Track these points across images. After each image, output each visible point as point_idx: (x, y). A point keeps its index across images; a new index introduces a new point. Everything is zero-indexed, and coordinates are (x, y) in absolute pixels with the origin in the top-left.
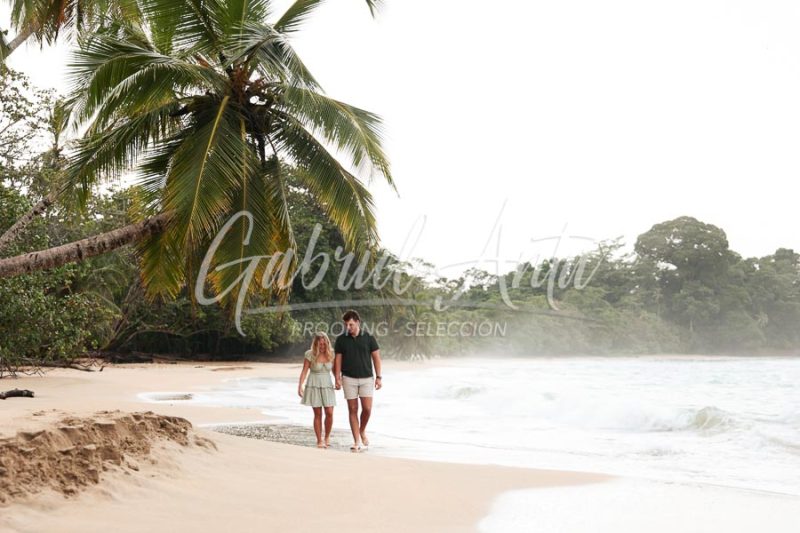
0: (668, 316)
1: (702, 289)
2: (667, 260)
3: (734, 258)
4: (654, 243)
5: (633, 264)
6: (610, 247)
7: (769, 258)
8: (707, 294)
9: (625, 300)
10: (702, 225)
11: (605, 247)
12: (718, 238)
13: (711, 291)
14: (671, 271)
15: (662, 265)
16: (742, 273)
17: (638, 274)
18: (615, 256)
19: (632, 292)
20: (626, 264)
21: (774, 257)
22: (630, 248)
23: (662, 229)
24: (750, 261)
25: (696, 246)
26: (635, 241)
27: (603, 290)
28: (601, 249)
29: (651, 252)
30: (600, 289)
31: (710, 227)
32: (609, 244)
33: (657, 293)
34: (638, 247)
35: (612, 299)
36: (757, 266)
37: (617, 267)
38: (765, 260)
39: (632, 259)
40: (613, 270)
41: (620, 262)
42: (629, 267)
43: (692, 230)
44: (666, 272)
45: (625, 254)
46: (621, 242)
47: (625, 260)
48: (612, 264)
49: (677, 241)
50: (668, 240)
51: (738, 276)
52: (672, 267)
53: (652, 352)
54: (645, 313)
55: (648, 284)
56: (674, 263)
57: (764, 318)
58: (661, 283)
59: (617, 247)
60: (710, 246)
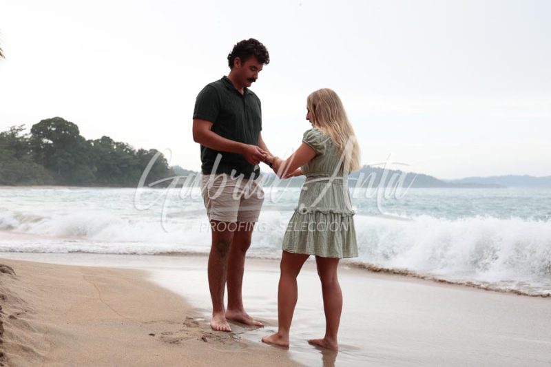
0: (48, 166)
1: (66, 153)
2: (48, 138)
3: (82, 139)
4: (42, 129)
5: (30, 139)
6: (18, 130)
7: (98, 140)
8: (68, 156)
9: (24, 157)
10: (66, 122)
11: (14, 129)
12: (73, 129)
13: (70, 155)
14: (50, 144)
15: (45, 141)
16: (85, 147)
17: (32, 144)
18: (20, 134)
19: (28, 153)
20: (26, 139)
21: (101, 140)
22: (28, 131)
23: (45, 123)
24: (90, 141)
25: (63, 132)
26: (31, 127)
27: (13, 151)
28: (12, 130)
29: (39, 133)
30: (12, 151)
31: (71, 123)
32: (17, 128)
33: (43, 155)
34: (32, 131)
35: (17, 156)
36: (93, 144)
37: (20, 140)
38: (96, 141)
39: (30, 136)
40: (18, 142)
41: (22, 138)
42: (27, 140)
43: (59, 123)
44: (47, 144)
45: (26, 133)
46: (23, 127)
47: (26, 137)
48: (18, 139)
49: (53, 129)
50: (49, 128)
51: (83, 148)
52: (50, 142)
53: (39, 184)
54: (36, 165)
55: (38, 150)
56: (51, 140)
58: (44, 149)
59: (21, 130)
60: (70, 132)
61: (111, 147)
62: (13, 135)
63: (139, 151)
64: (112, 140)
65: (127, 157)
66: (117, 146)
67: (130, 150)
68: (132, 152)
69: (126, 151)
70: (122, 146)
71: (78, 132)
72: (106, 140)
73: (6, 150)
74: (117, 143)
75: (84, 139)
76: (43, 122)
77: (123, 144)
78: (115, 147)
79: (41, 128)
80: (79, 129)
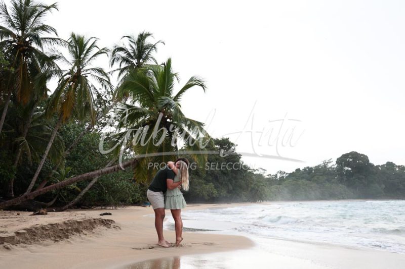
0: (349, 186)
1: (361, 176)
3: (372, 165)
5: (336, 168)
7: (384, 165)
8: (362, 178)
9: (334, 181)
10: (359, 154)
11: (326, 163)
12: (365, 158)
13: (364, 177)
14: (350, 171)
15: (346, 168)
16: (375, 170)
17: (337, 171)
18: (329, 165)
19: (336, 178)
20: (334, 168)
21: (386, 165)
22: (334, 163)
23: (345, 156)
24: (378, 166)
25: (358, 161)
26: (336, 160)
27: (325, 177)
28: (324, 163)
29: (341, 164)
31: (362, 155)
32: (327, 161)
33: (345, 178)
34: (337, 162)
35: (329, 180)
36: (380, 168)
37: (330, 169)
38: (383, 166)
39: (336, 166)
41: (331, 167)
43: (354, 155)
44: (347, 171)
45: (333, 164)
46: (331, 161)
47: (333, 167)
48: (328, 168)
49: (351, 160)
50: (348, 160)
51: (373, 172)
52: (350, 169)
53: (344, 199)
54: (340, 185)
55: (341, 175)
56: (350, 167)
57: (383, 186)
58: (346, 175)
59: (330, 162)
60: (363, 161)
61: (393, 170)
62: (325, 166)
64: (394, 164)
66: (399, 169)
70: (402, 168)
71: (369, 161)
72: (390, 165)
73: (321, 177)
74: (399, 167)
75: (373, 165)
76: (343, 155)
78: (397, 169)
79: (342, 160)
80: (369, 159)
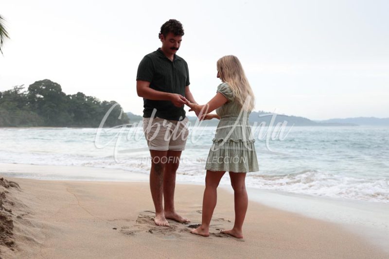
0: (40, 113)
1: (53, 104)
2: (40, 94)
3: (64, 94)
4: (36, 88)
5: (28, 95)
6: (19, 88)
7: (75, 95)
9: (24, 107)
10: (53, 82)
12: (57, 87)
13: (55, 105)
14: (42, 98)
15: (38, 96)
16: (66, 99)
17: (29, 98)
18: (21, 91)
19: (27, 105)
21: (77, 95)
22: (26, 89)
23: (38, 84)
24: (69, 96)
25: (50, 90)
26: (28, 87)
27: (16, 104)
28: (15, 89)
29: (34, 91)
31: (56, 83)
32: (18, 87)
33: (37, 106)
34: (29, 89)
35: (19, 107)
36: (71, 98)
37: (21, 96)
38: (73, 96)
39: (27, 93)
40: (20, 97)
41: (22, 94)
42: (26, 96)
43: (48, 83)
44: (39, 98)
45: (25, 91)
47: (25, 93)
48: (19, 95)
49: (44, 88)
50: (40, 87)
51: (64, 101)
52: (42, 97)
53: (34, 126)
54: (32, 112)
55: (33, 102)
56: (42, 95)
57: (73, 115)
58: (38, 101)
59: (22, 88)
60: (55, 90)
61: (83, 100)
62: (16, 92)
63: (103, 102)
64: (84, 95)
65: (95, 106)
66: (88, 99)
67: (97, 102)
68: (98, 103)
69: (94, 103)
70: (91, 99)
71: (61, 90)
72: (80, 95)
73: (11, 103)
74: (88, 97)
75: (65, 94)
76: (36, 82)
77: (92, 98)
78: (86, 100)
79: (34, 88)
